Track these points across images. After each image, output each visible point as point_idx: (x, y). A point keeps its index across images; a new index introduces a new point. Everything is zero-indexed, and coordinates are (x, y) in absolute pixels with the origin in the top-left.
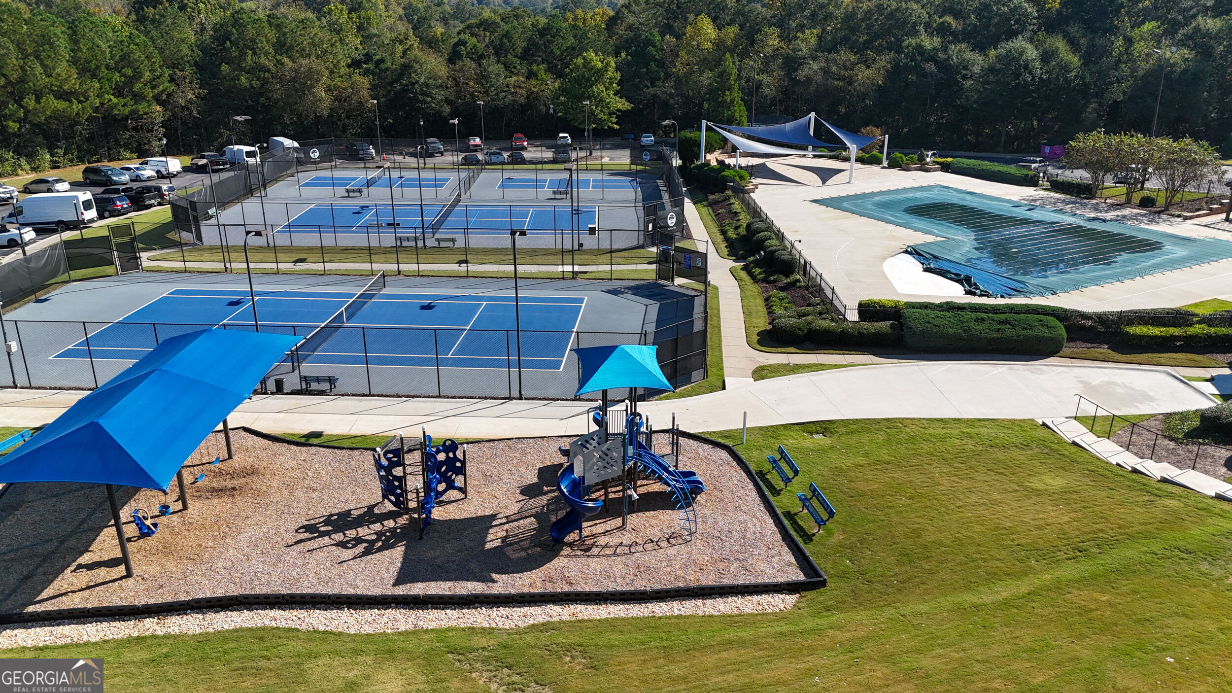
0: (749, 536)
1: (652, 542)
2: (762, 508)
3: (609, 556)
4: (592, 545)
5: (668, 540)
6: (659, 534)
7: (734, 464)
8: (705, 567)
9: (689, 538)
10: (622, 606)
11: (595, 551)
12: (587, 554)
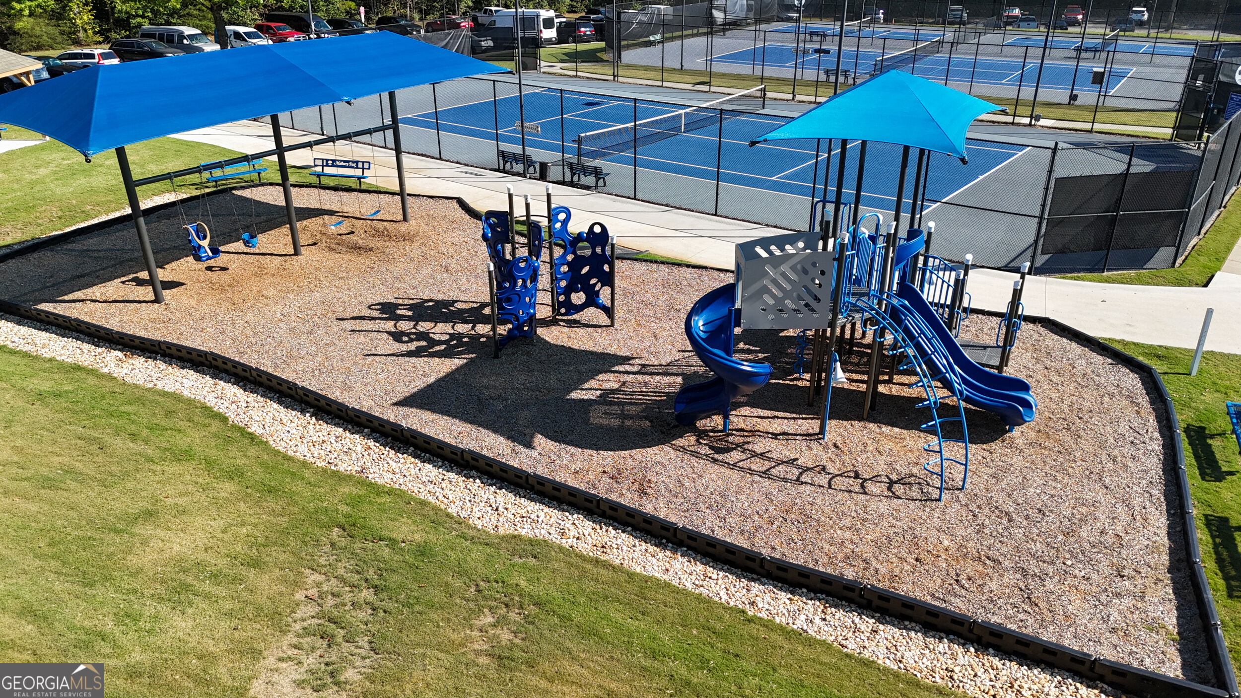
0: (1084, 535)
1: (857, 476)
2: (1155, 492)
3: (752, 472)
4: (738, 445)
5: (891, 483)
6: (881, 467)
7: (1144, 401)
8: (929, 559)
9: (935, 494)
10: (700, 567)
11: (735, 456)
12: (716, 456)
